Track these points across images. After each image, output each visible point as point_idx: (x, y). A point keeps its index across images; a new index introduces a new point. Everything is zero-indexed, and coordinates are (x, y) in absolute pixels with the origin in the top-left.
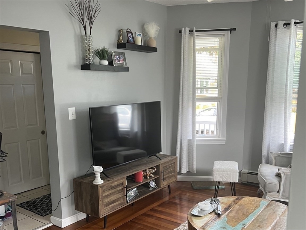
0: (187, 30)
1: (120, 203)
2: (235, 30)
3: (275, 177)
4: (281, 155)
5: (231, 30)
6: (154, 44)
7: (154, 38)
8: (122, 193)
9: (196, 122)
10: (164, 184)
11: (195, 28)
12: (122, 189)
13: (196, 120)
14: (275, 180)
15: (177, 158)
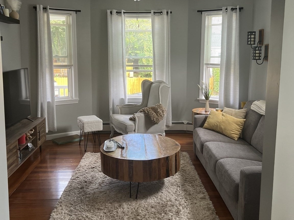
0: (42, 7)
1: (16, 165)
2: (80, 12)
3: (130, 121)
4: (124, 106)
5: (76, 11)
6: (17, 17)
7: (16, 11)
8: (16, 155)
9: (55, 87)
10: (40, 143)
11: (48, 6)
12: (16, 151)
13: (55, 85)
14: (131, 123)
15: (45, 119)
